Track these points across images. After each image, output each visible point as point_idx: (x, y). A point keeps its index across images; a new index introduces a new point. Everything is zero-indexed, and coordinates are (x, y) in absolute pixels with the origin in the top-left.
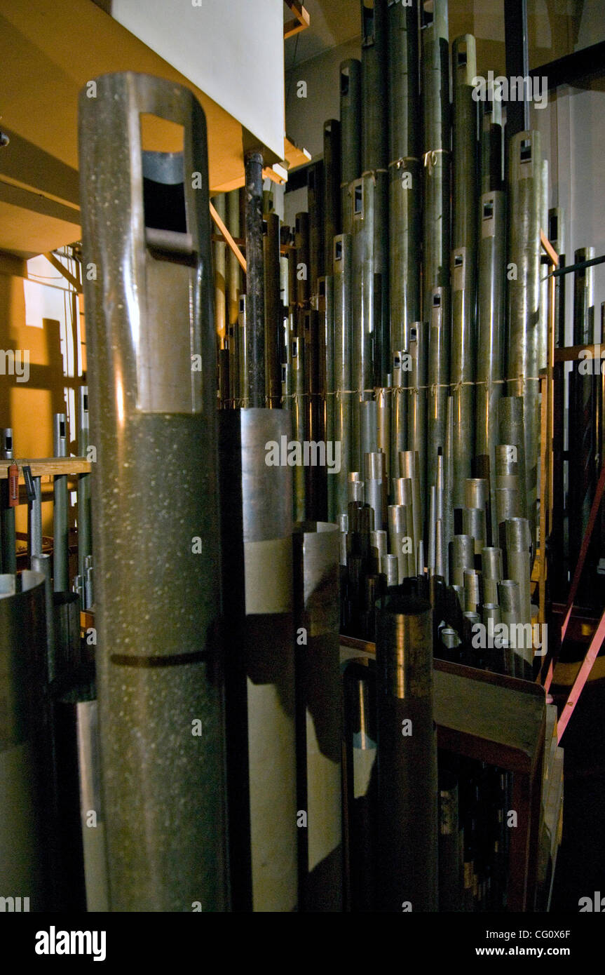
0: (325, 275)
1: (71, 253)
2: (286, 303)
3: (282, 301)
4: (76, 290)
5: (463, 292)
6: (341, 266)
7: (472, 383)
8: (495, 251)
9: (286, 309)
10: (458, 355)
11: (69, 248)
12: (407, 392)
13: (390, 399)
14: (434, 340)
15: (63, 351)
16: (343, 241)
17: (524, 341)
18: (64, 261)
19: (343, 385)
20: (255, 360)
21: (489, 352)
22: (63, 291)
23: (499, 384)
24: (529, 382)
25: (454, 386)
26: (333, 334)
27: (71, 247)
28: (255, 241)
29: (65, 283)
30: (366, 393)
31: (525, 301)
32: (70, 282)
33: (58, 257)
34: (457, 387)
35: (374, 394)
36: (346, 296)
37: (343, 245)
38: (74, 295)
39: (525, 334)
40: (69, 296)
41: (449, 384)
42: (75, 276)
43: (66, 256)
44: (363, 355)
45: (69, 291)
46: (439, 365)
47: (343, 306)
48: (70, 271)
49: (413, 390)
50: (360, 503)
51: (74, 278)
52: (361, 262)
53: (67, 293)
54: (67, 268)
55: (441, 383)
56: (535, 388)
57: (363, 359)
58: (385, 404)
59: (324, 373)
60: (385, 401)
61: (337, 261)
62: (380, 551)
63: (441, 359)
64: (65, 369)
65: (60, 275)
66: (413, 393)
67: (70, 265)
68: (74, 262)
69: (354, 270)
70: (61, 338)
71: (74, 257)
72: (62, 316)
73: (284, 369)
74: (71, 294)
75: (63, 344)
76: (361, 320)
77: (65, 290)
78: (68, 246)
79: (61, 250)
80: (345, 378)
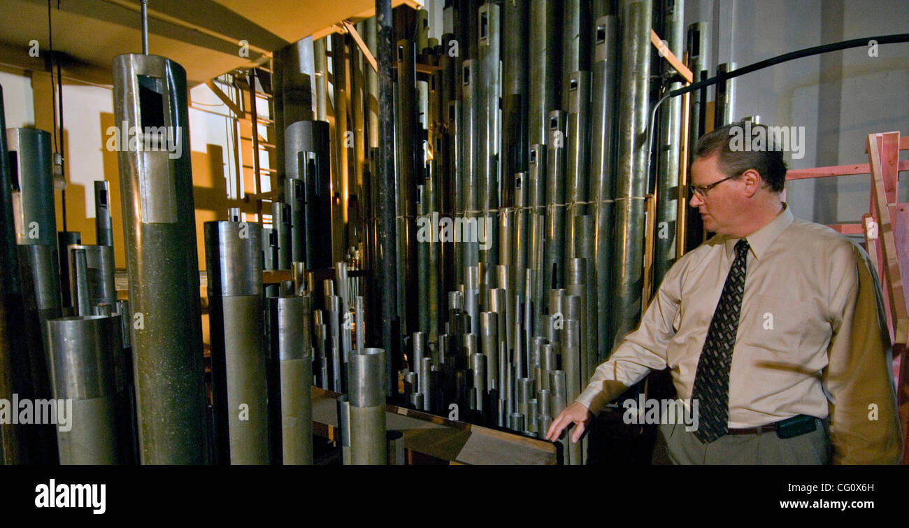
0: (455, 99)
1: (231, 81)
2: (425, 127)
3: (422, 124)
4: (236, 116)
5: (578, 115)
6: (469, 91)
7: (585, 203)
8: (608, 75)
9: (426, 131)
10: (573, 176)
11: (229, 75)
12: (527, 211)
13: (513, 218)
14: (552, 162)
15: (226, 175)
16: (471, 66)
17: (631, 164)
18: (224, 89)
19: (471, 205)
20: (386, 182)
21: (600, 173)
22: (224, 118)
23: (607, 203)
24: (635, 202)
25: (568, 205)
26: (462, 157)
27: (231, 75)
28: (384, 69)
29: (226, 109)
30: (490, 212)
31: (633, 124)
32: (230, 108)
33: (218, 85)
34: (570, 206)
35: (498, 213)
36: (473, 120)
37: (471, 69)
38: (235, 121)
39: (632, 156)
40: (230, 122)
41: (564, 203)
42: (235, 102)
43: (226, 83)
44: (488, 177)
45: (230, 117)
46: (555, 185)
47: (471, 130)
48: (231, 98)
49: (531, 209)
50: (458, 310)
51: (234, 104)
52: (486, 87)
53: (228, 119)
54: (227, 95)
55: (557, 203)
56: (640, 207)
57: (488, 180)
58: (508, 222)
59: (454, 194)
60: (508, 219)
61: (465, 85)
62: (470, 351)
63: (558, 180)
64: (228, 192)
65: (221, 102)
66: (532, 212)
67: (231, 92)
68: (234, 89)
69: (481, 95)
70: (224, 162)
71: (234, 84)
72: (224, 141)
73: (419, 190)
74: (232, 120)
75: (226, 168)
76: (486, 143)
77: (226, 116)
78: (228, 73)
79: (222, 78)
80: (473, 199)
